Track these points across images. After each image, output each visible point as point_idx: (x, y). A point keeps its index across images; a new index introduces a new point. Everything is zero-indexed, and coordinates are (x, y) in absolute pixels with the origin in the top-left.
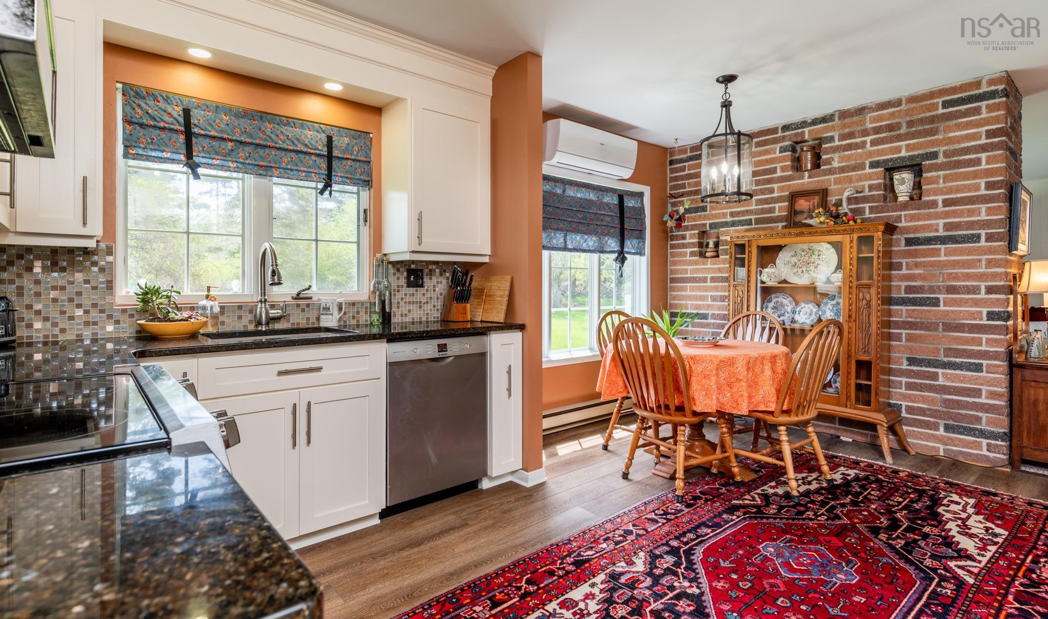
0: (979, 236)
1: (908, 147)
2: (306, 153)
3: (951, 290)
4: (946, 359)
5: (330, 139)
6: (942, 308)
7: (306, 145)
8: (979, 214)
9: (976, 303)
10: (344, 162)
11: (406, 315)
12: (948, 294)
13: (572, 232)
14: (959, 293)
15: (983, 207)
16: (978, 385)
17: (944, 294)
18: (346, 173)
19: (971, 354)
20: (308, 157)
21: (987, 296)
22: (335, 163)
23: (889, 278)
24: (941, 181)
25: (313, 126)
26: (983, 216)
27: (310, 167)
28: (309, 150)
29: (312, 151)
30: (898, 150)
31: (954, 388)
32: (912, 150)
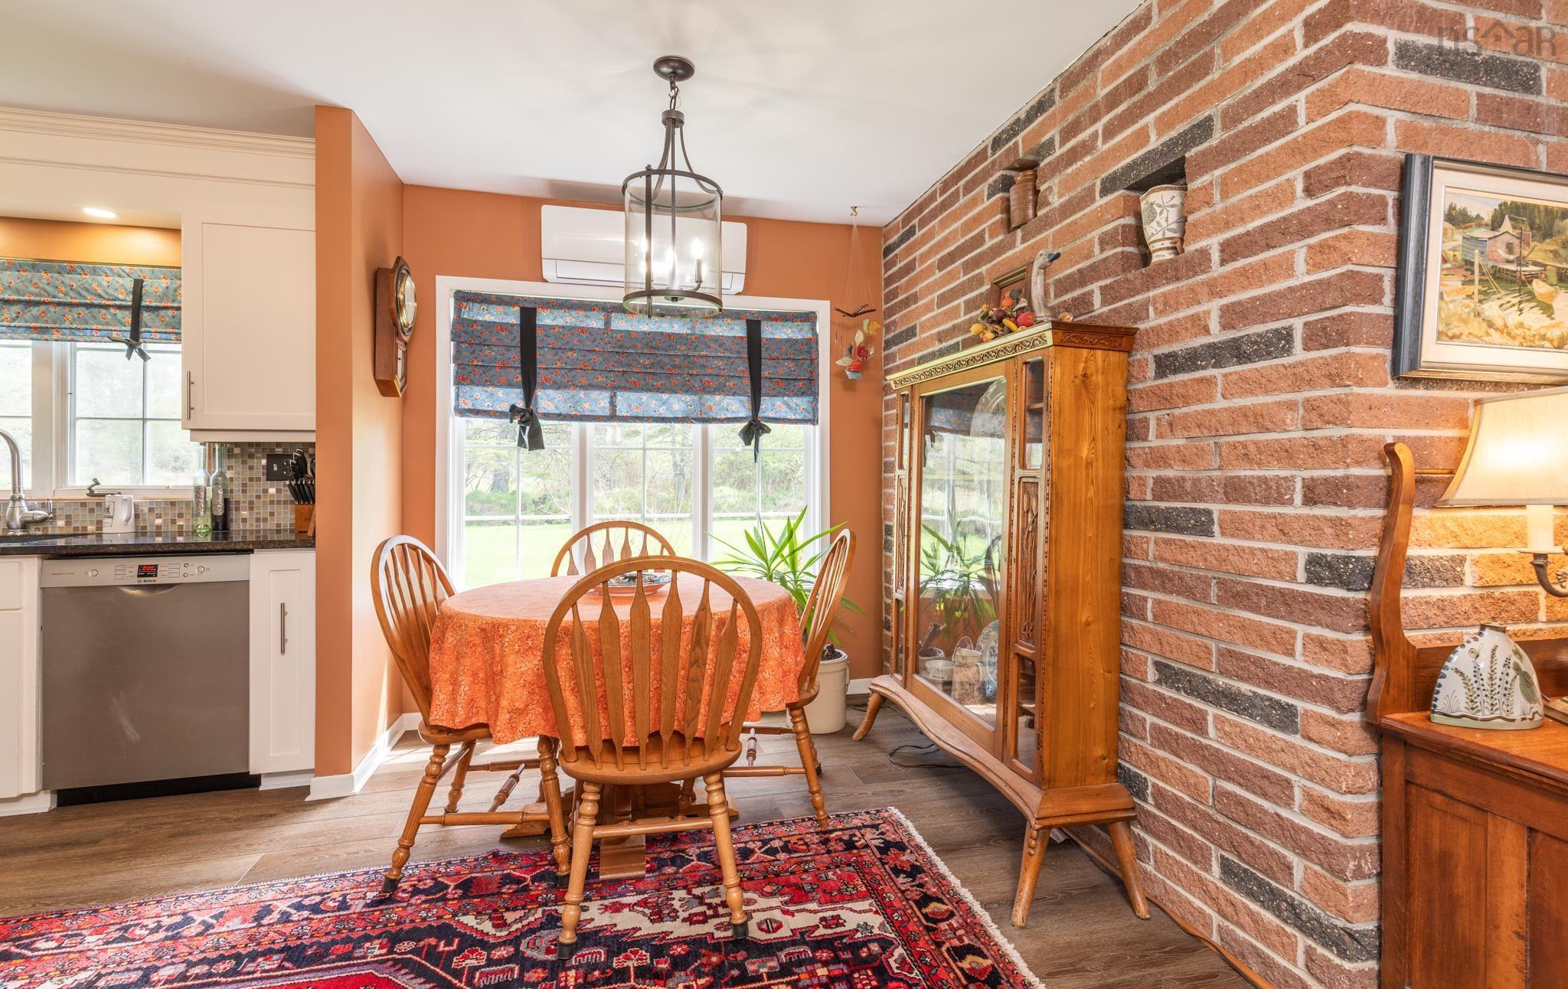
0: (1287, 336)
1: (1163, 124)
2: (100, 306)
3: (1235, 490)
4: (1221, 681)
5: (138, 284)
6: (1218, 539)
7: (100, 296)
8: (1290, 271)
9: (1283, 530)
10: (162, 313)
11: (265, 520)
12: (1229, 501)
13: (625, 389)
14: (1248, 501)
15: (1299, 250)
16: (1283, 766)
17: (1221, 502)
18: (166, 326)
19: (1268, 675)
20: (104, 311)
21: (1307, 511)
22: (146, 316)
23: (1125, 461)
24: (1217, 197)
25: (111, 270)
26: (1302, 276)
27: (107, 324)
28: (103, 302)
29: (111, 303)
30: (1142, 136)
31: (1237, 763)
32: (1170, 126)
